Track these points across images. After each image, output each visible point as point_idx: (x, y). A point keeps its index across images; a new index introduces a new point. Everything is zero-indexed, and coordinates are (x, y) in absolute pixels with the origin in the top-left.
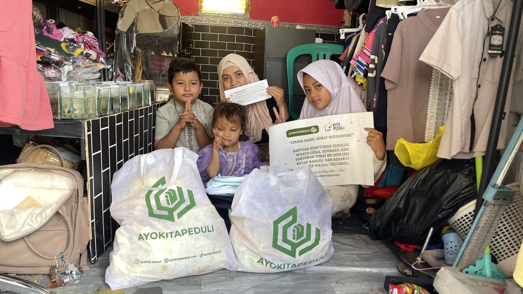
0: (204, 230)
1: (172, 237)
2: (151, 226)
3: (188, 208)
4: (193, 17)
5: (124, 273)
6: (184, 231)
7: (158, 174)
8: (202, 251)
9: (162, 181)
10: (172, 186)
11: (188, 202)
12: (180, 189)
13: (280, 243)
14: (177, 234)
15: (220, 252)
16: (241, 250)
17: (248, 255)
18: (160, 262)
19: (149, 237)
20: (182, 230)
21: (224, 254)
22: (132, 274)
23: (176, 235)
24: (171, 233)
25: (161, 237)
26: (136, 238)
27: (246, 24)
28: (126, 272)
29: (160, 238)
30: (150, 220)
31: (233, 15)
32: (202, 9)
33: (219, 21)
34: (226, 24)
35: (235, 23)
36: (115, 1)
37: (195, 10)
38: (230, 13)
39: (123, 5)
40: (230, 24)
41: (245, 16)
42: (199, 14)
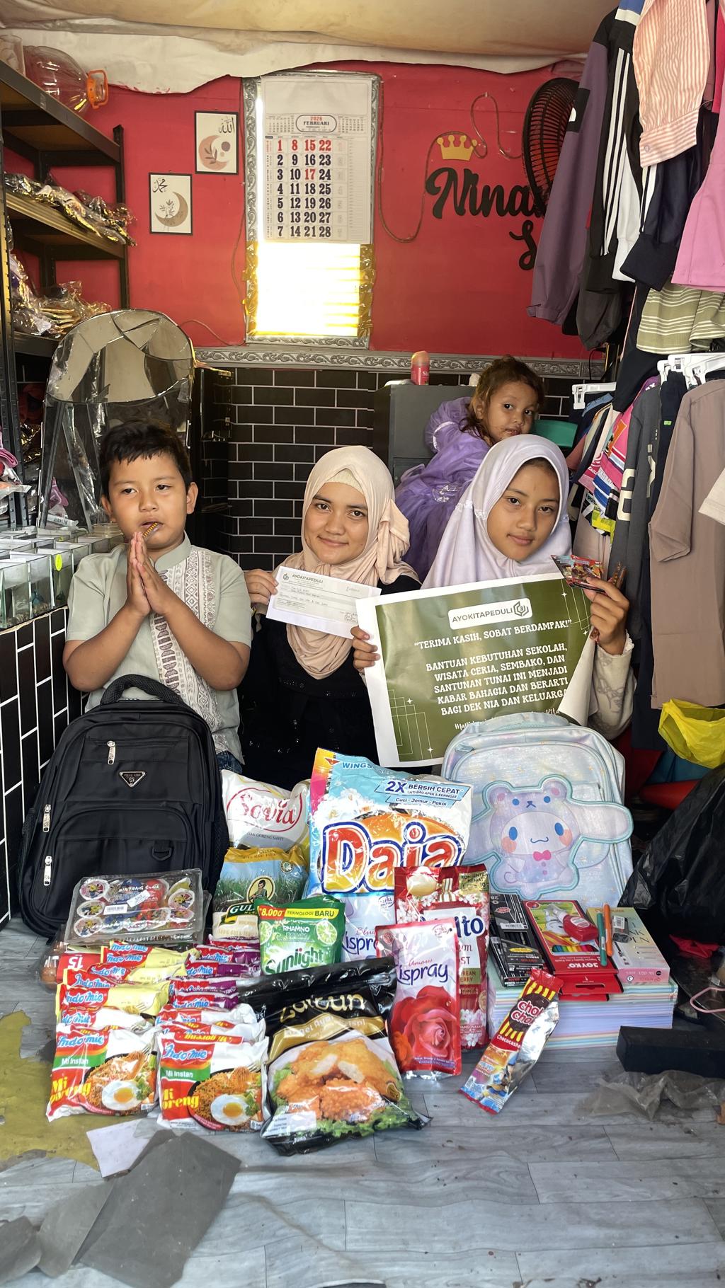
4: (234, 349)
27: (360, 362)
31: (329, 341)
32: (254, 331)
33: (295, 356)
34: (313, 362)
35: (335, 360)
36: (42, 330)
37: (238, 332)
38: (322, 337)
39: (63, 336)
40: (321, 363)
41: (357, 343)
42: (247, 341)
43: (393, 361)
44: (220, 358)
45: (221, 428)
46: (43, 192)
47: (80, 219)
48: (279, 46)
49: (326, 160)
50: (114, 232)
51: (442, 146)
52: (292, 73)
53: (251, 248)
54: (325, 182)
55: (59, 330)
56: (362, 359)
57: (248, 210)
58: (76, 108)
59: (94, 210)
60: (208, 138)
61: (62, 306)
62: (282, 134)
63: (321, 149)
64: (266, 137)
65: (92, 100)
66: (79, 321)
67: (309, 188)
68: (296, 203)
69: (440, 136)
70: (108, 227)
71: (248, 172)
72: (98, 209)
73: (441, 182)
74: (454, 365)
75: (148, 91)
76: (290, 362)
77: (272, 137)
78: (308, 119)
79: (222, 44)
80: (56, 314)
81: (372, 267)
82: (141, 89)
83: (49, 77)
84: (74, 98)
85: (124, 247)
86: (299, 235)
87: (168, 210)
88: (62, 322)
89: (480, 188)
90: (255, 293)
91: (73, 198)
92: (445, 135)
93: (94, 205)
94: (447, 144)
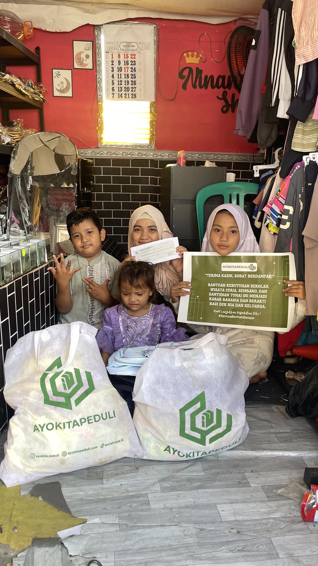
0: (105, 417)
1: (69, 428)
2: (47, 415)
3: (87, 393)
4: (93, 150)
5: (19, 469)
6: (83, 420)
7: (53, 353)
8: (103, 441)
9: (58, 363)
10: (68, 367)
11: (86, 387)
12: (77, 371)
13: (188, 431)
14: (75, 423)
15: (122, 440)
16: (146, 437)
17: (154, 443)
18: (58, 455)
19: (45, 428)
20: (81, 419)
21: (128, 443)
22: (29, 470)
23: (74, 425)
24: (69, 423)
25: (58, 428)
26: (31, 429)
28: (21, 467)
29: (56, 429)
30: (46, 407)
31: (136, 146)
32: (102, 141)
33: (121, 153)
34: (129, 156)
35: (139, 155)
36: (6, 142)
37: (95, 143)
38: (133, 144)
39: (16, 144)
40: (133, 156)
41: (149, 147)
42: (99, 146)
43: (165, 155)
44: (87, 154)
45: (89, 186)
46: (5, 77)
47: (22, 90)
48: (112, 10)
49: (133, 63)
50: (37, 96)
51: (186, 58)
52: (117, 23)
53: (100, 103)
54: (133, 73)
55: (14, 141)
56: (152, 154)
57: (98, 86)
58: (19, 38)
59: (28, 86)
60: (79, 53)
61: (14, 130)
62: (113, 51)
63: (131, 58)
64: (106, 52)
65: (26, 35)
66: (22, 137)
67: (126, 76)
68: (120, 82)
69: (185, 52)
70: (34, 94)
71: (98, 69)
72: (30, 85)
73: (186, 73)
74: (193, 156)
75: (51, 31)
76: (119, 156)
77: (108, 52)
78: (125, 44)
79: (85, 9)
80: (12, 134)
81: (155, 112)
82: (48, 30)
83: (6, 24)
84: (18, 34)
85: (42, 103)
86: (122, 97)
87: (61, 86)
88: (15, 138)
89: (203, 76)
90: (102, 124)
91: (19, 80)
92: (187, 52)
93: (28, 83)
94: (188, 56)
